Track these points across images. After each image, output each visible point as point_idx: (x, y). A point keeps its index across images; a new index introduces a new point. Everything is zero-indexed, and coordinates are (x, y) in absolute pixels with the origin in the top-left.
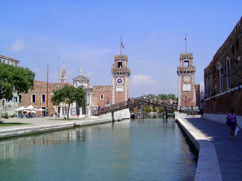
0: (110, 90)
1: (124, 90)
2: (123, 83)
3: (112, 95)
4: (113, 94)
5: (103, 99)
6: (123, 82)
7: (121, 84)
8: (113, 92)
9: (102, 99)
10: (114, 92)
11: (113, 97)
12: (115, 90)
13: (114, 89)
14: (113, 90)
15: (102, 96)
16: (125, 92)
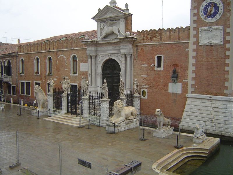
0: (183, 40)
1: (225, 38)
2: (223, 15)
3: (187, 57)
4: (192, 54)
5: (162, 68)
6: (221, 11)
7: (214, 20)
8: (192, 47)
9: (159, 69)
10: (195, 47)
11: (191, 61)
12: (198, 40)
13: (194, 36)
14: (192, 40)
15: (159, 59)
16: (228, 46)
